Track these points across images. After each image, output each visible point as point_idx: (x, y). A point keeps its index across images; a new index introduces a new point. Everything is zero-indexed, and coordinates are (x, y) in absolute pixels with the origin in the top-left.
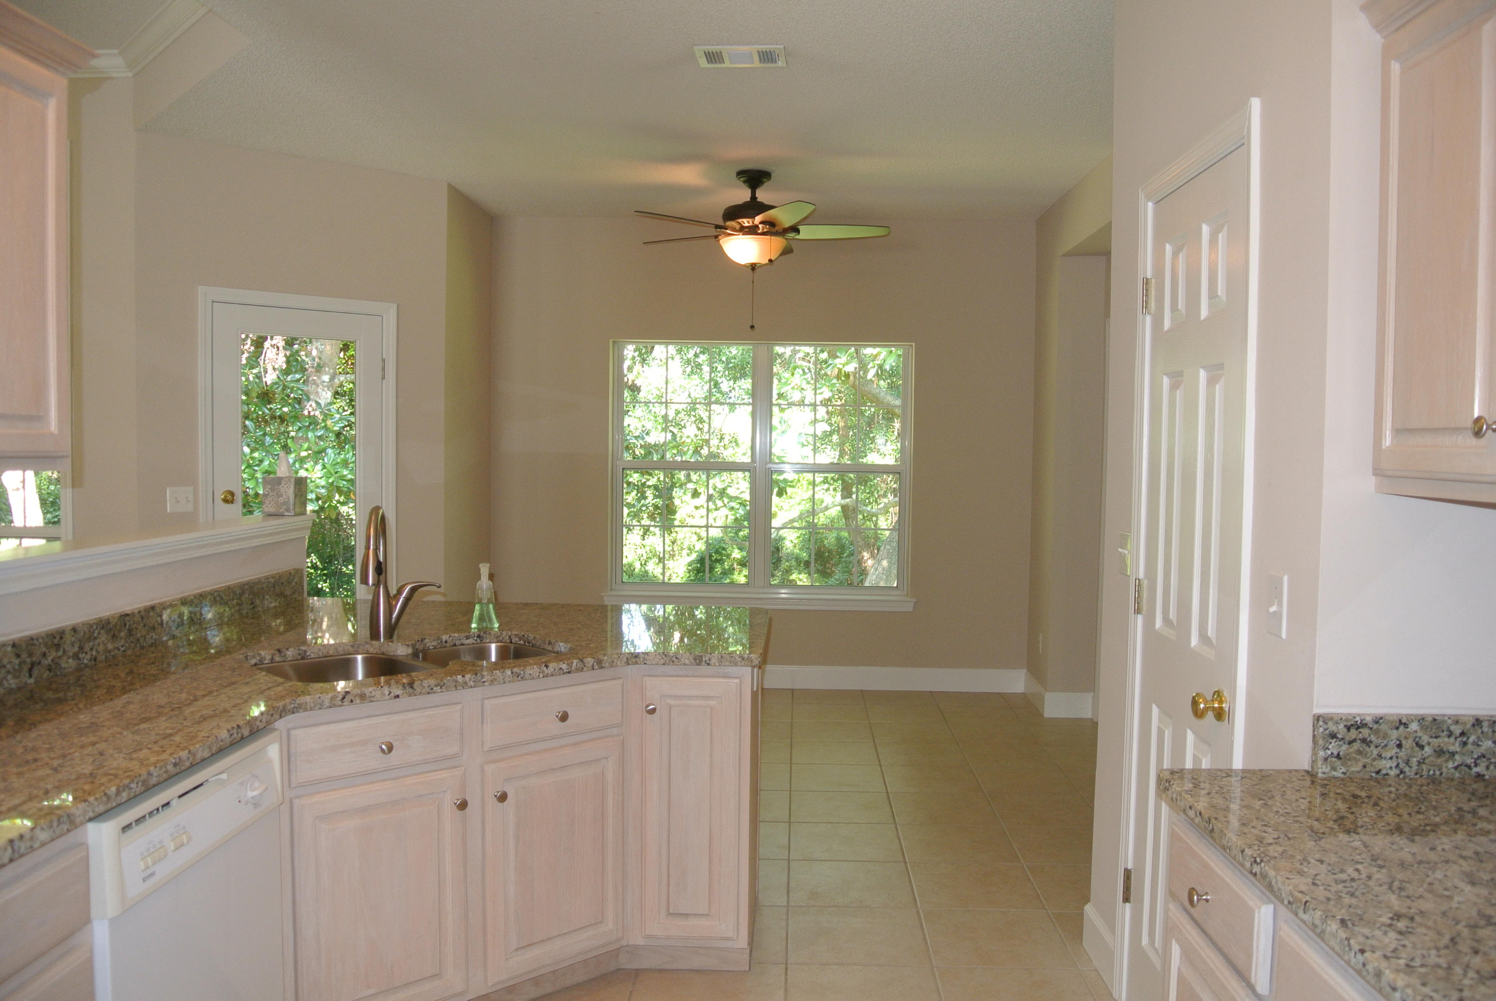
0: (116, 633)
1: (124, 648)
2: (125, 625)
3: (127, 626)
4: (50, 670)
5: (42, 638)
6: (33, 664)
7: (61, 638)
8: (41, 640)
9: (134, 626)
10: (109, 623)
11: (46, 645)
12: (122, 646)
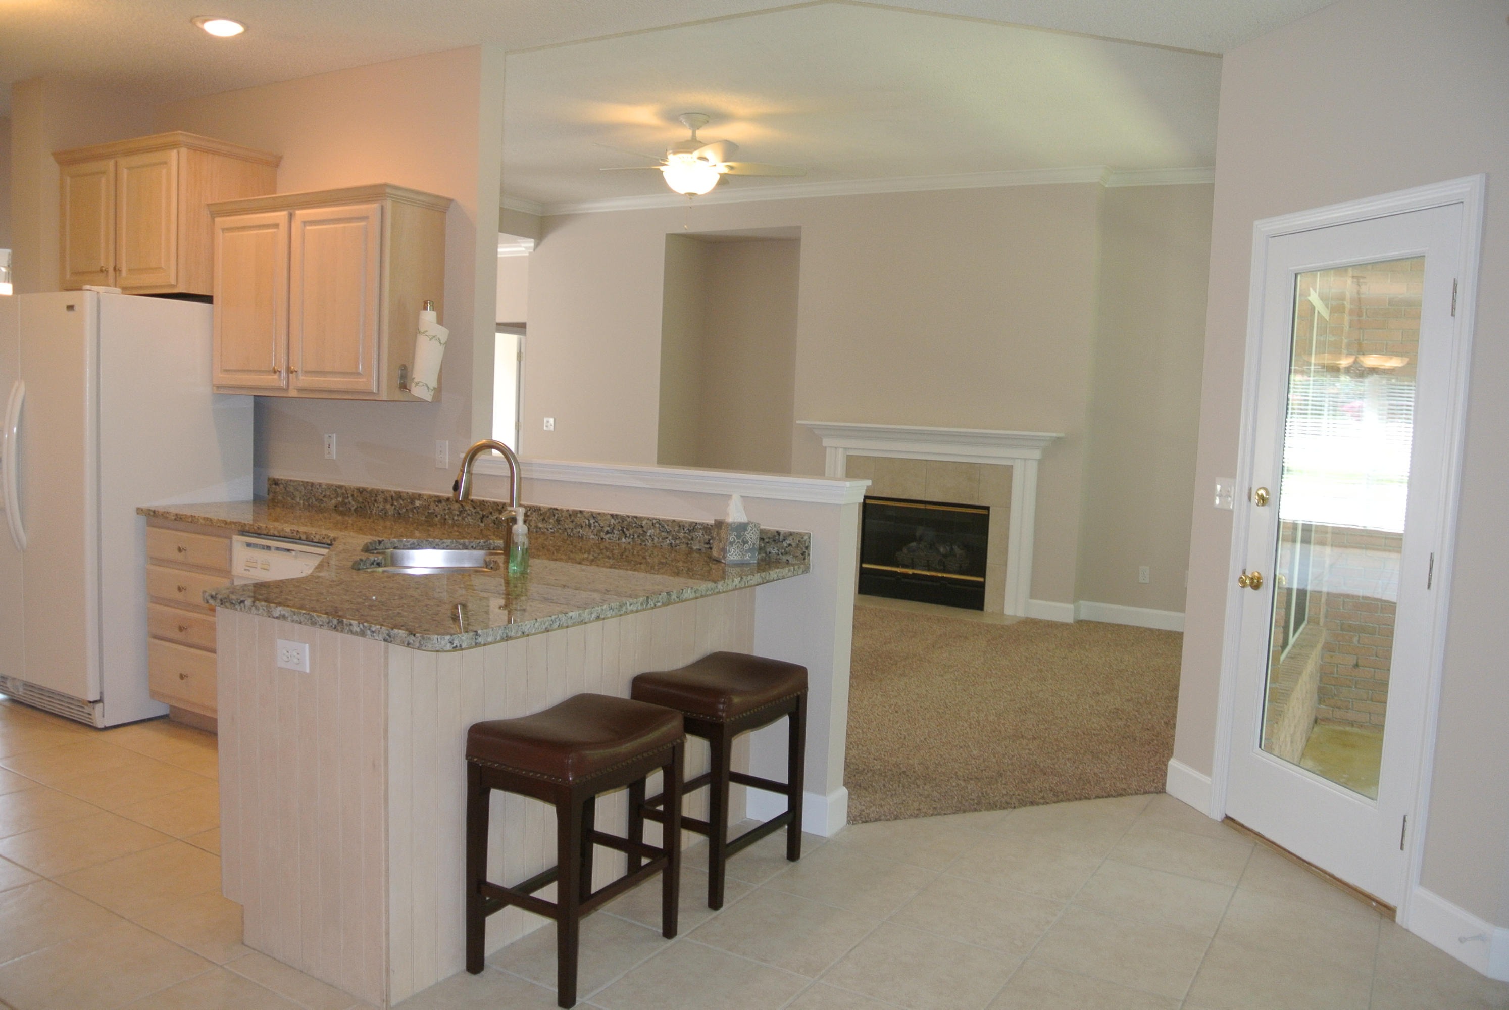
0: (546, 518)
1: (552, 531)
2: (554, 515)
3: (556, 517)
4: (495, 523)
5: (490, 503)
6: (483, 516)
7: (503, 507)
8: (489, 504)
9: (562, 519)
10: (540, 510)
11: (492, 508)
12: (551, 529)
